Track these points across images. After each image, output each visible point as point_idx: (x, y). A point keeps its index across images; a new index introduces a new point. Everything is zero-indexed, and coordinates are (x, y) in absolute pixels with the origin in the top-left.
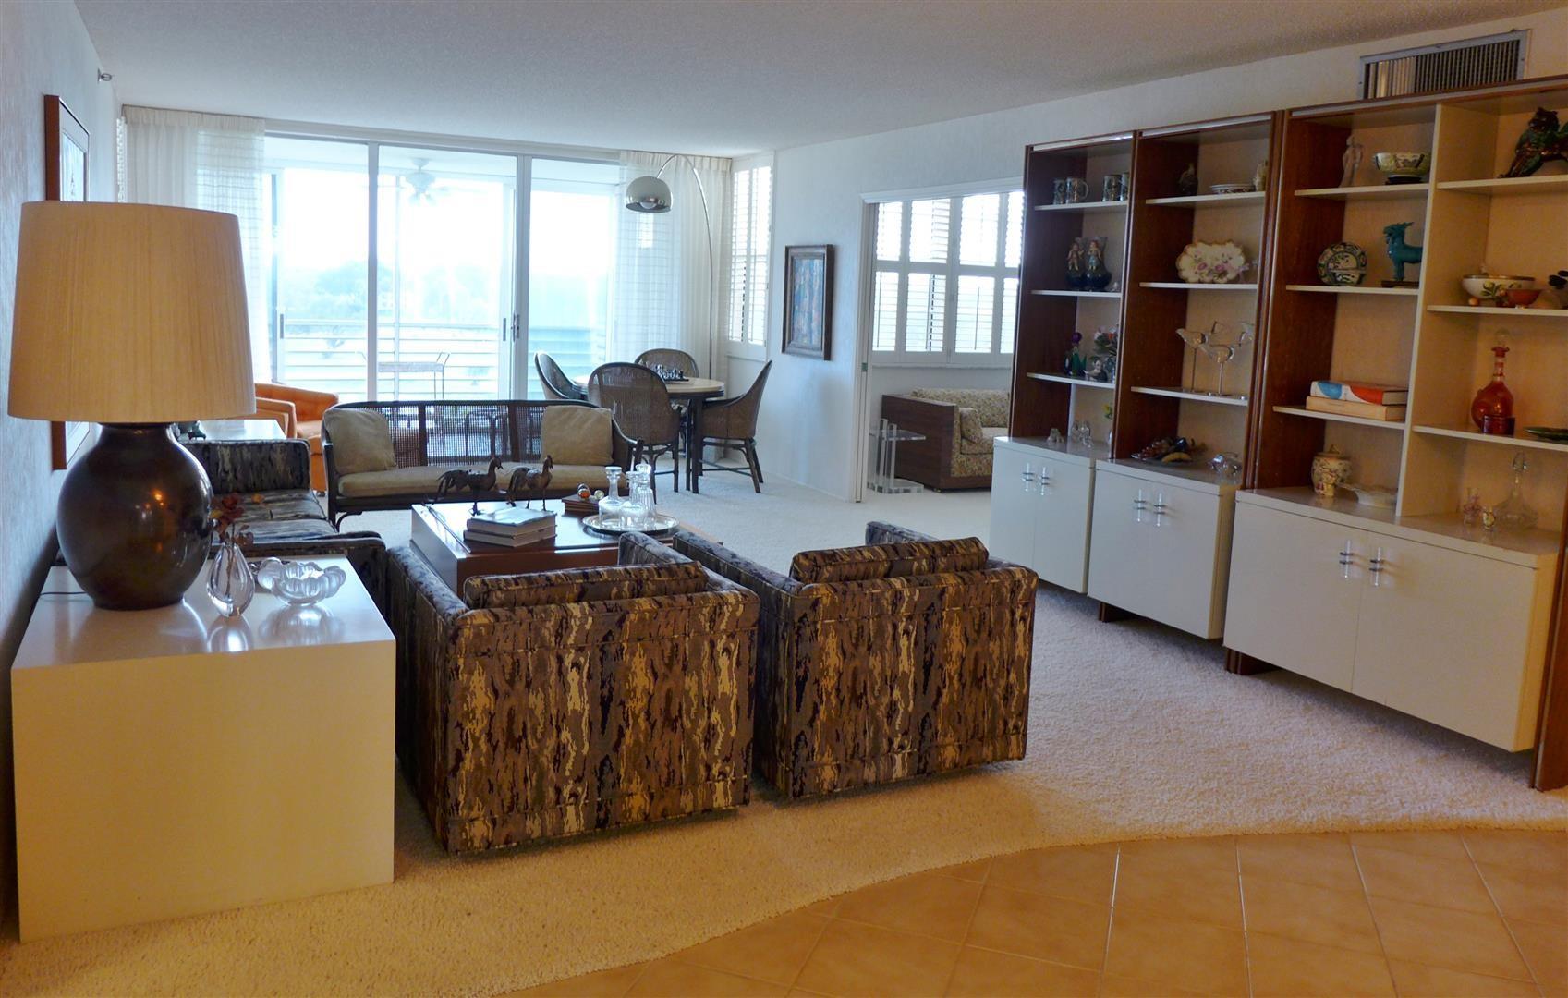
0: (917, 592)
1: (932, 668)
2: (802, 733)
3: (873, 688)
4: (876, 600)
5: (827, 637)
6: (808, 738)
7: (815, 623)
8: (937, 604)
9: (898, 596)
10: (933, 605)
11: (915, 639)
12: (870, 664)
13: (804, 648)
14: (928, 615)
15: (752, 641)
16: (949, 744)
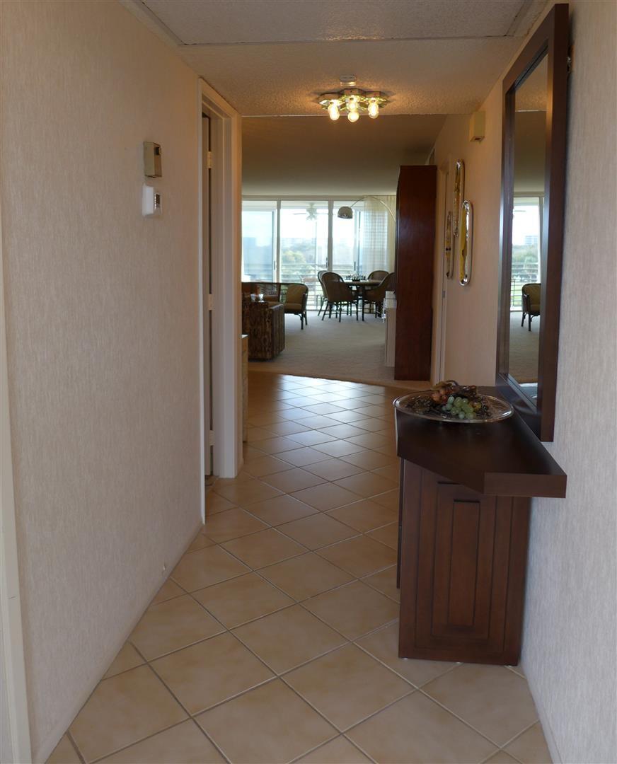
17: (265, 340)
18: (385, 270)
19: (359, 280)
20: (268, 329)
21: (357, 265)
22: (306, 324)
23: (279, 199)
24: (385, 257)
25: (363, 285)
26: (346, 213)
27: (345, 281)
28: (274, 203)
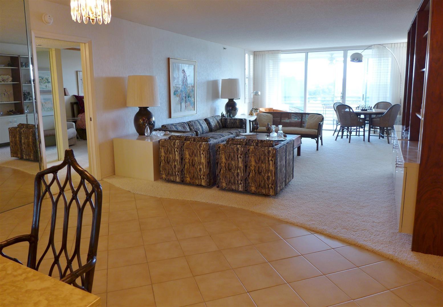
0: (242, 149)
1: (247, 167)
2: (218, 174)
3: (233, 168)
4: (233, 149)
5: (222, 155)
6: (219, 175)
7: (220, 151)
8: (248, 153)
9: (238, 149)
10: (247, 152)
11: (243, 159)
12: (232, 163)
13: (218, 156)
14: (246, 154)
15: (208, 153)
16: (253, 186)
17: (268, 178)
18: (388, 101)
19: (366, 110)
20: (272, 168)
21: (364, 96)
22: (322, 144)
23: (307, 51)
24: (389, 89)
25: (370, 114)
26: (357, 58)
27: (355, 111)
28: (303, 55)
